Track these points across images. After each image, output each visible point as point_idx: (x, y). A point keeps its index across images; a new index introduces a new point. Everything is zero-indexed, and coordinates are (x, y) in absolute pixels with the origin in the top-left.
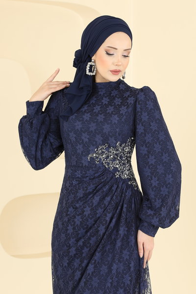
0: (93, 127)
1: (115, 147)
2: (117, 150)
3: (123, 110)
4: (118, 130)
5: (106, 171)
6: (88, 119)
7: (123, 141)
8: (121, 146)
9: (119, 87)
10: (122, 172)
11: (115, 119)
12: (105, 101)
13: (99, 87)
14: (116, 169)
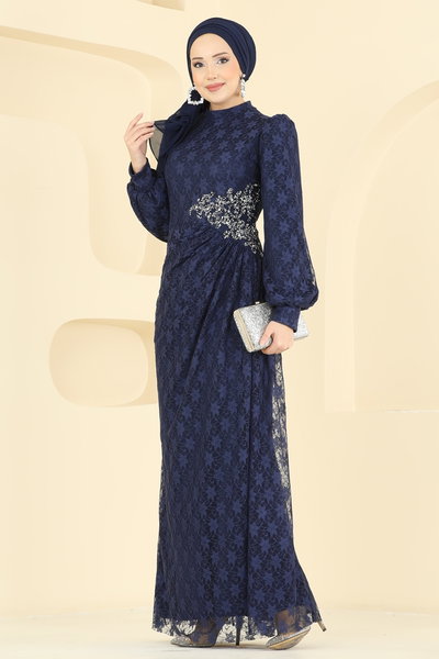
0: (197, 168)
1: (224, 195)
2: (228, 200)
3: (240, 146)
4: (228, 172)
5: (211, 228)
6: (193, 159)
7: (239, 187)
8: (234, 194)
9: (243, 115)
10: (235, 231)
11: (225, 157)
12: (220, 134)
13: (216, 116)
14: (225, 227)
